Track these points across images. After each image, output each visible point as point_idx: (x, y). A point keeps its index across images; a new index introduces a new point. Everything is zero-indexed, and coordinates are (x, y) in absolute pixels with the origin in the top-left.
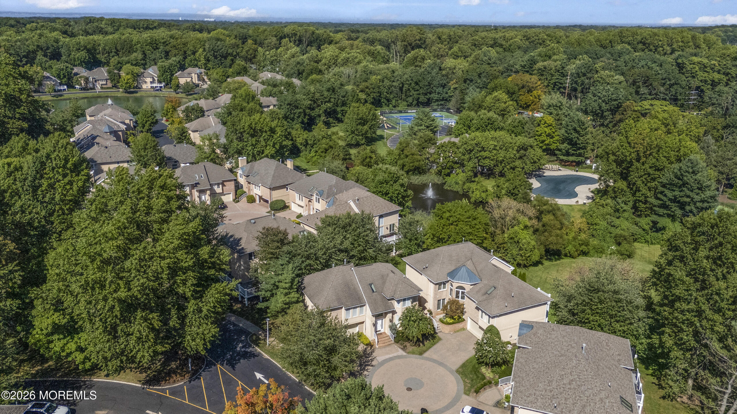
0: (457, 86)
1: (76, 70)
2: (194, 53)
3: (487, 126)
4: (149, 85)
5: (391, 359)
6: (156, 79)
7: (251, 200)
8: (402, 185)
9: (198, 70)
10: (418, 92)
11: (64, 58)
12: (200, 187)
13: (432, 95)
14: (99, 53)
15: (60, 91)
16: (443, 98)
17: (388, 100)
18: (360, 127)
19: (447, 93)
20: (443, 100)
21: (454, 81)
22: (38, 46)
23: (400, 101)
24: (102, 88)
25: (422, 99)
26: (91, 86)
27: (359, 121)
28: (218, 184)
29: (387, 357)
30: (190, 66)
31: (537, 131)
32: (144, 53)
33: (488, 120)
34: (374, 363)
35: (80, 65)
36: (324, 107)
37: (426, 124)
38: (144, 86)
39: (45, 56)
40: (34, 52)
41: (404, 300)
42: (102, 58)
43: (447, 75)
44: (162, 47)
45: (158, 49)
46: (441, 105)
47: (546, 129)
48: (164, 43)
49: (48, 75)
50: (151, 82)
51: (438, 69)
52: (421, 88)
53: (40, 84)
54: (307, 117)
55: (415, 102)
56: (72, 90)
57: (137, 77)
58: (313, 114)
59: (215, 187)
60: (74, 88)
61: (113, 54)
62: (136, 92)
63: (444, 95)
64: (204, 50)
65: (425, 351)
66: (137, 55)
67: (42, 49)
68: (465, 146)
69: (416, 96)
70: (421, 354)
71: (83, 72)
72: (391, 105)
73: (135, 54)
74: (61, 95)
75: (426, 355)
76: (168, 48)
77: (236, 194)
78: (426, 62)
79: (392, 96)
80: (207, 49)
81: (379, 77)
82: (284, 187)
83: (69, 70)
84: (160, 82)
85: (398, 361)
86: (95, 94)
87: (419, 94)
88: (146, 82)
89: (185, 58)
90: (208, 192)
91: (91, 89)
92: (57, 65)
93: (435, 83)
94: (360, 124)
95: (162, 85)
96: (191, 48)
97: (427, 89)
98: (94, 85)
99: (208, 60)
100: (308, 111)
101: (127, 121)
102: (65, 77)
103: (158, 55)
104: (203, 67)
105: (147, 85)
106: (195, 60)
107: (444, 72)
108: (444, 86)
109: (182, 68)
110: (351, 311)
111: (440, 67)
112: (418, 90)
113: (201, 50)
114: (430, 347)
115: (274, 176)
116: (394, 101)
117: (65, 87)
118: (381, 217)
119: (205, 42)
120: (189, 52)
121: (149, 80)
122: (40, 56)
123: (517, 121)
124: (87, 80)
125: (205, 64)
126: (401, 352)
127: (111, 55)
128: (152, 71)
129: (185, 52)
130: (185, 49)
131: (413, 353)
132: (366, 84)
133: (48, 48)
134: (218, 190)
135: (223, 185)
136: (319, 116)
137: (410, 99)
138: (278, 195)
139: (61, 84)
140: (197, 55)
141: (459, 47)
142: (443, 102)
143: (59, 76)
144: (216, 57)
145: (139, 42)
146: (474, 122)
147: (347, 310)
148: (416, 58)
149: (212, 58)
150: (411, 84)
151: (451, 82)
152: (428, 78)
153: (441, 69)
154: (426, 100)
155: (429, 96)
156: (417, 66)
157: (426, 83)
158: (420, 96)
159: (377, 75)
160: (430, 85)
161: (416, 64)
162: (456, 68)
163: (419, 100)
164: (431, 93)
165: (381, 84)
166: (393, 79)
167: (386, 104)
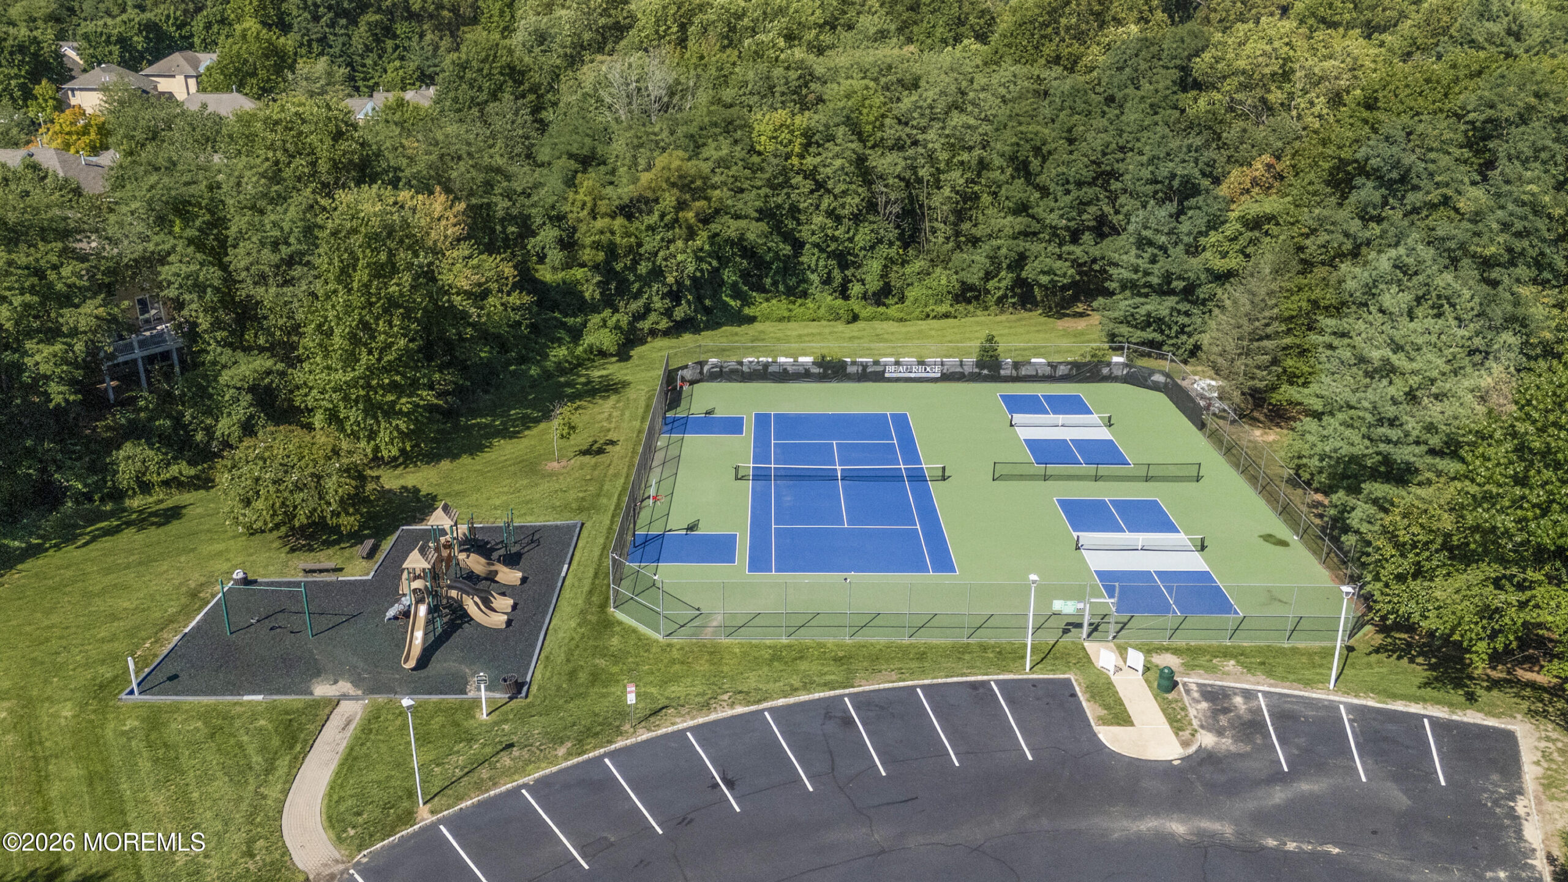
0: (1271, 204)
10: (1019, 222)
13: (1110, 248)
16: (1168, 277)
17: (843, 259)
19: (1195, 248)
20: (1164, 290)
21: (1258, 172)
25: (1050, 262)
43: (1210, 129)
46: (1150, 321)
51: (1166, 79)
52: (1044, 191)
55: (1006, 278)
63: (1178, 261)
69: (1006, 248)
72: (856, 289)
78: (1113, 33)
79: (863, 236)
81: (801, 121)
87: (1026, 234)
93: (1133, 169)
97: (1082, 205)
107: (1200, 104)
111: (1185, 69)
112: (1022, 209)
116: (874, 266)
137: (978, 260)
142: (1161, 307)
150: (983, 165)
151: (1236, 176)
152: (1095, 140)
153: (1188, 83)
154: (1066, 272)
155: (1087, 248)
156: (1057, 60)
157: (1079, 168)
158: (1035, 247)
159: (804, 107)
160: (1104, 177)
161: (1049, 49)
162: (1286, 75)
163: (1029, 272)
164: (1103, 229)
165: (810, 161)
166: (892, 131)
167: (827, 281)
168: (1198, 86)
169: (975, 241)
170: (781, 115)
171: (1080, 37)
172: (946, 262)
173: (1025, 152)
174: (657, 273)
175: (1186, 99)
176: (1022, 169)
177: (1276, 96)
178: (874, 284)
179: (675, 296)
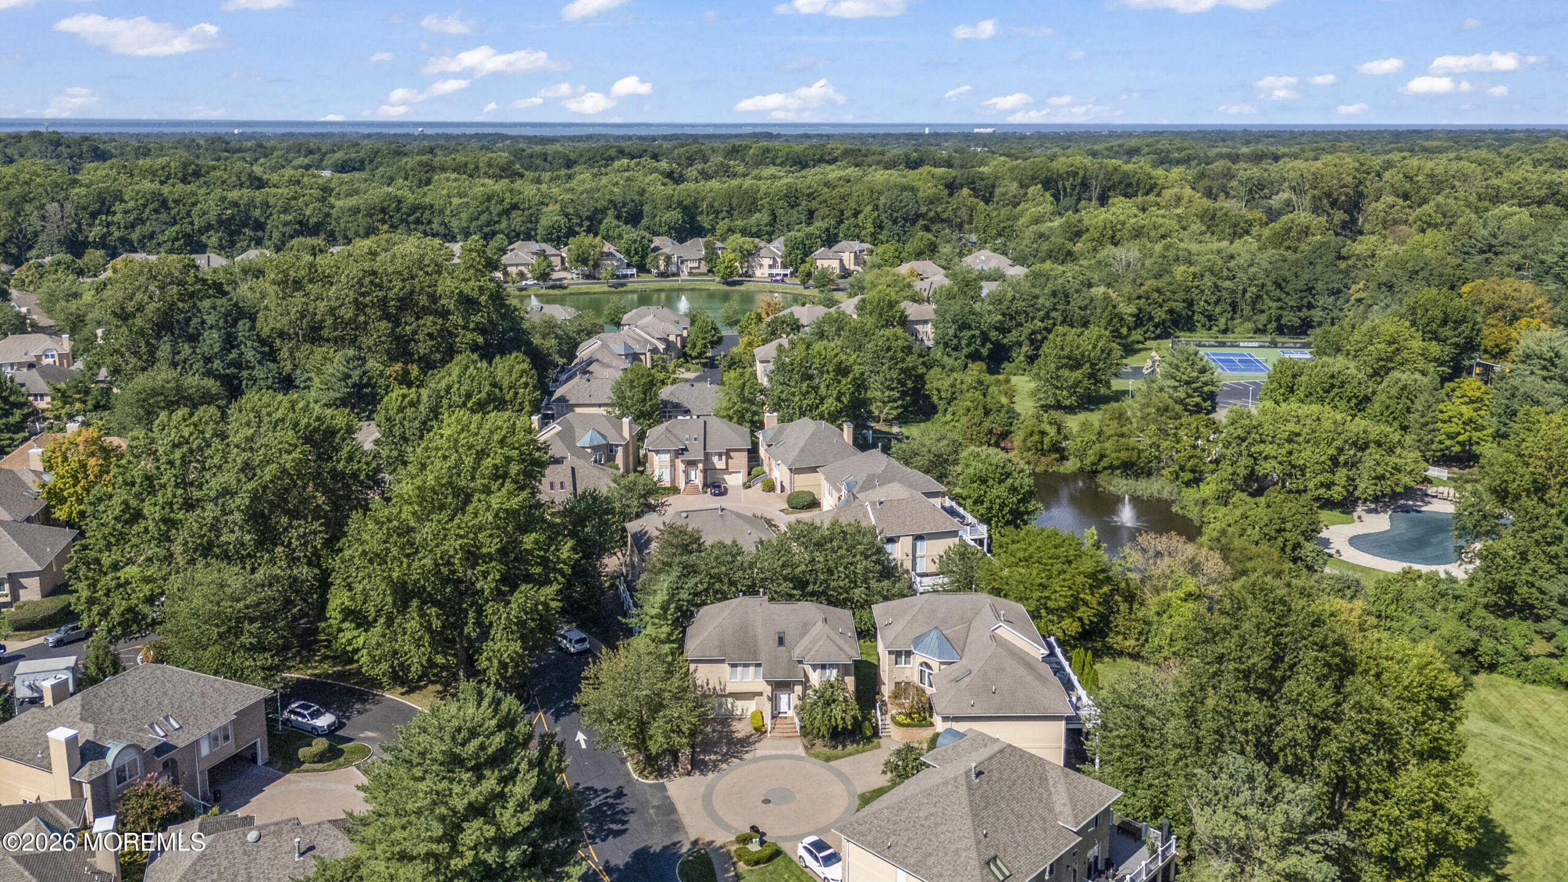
0: (1365, 295)
1: (657, 241)
2: (856, 214)
3: (1328, 392)
4: (766, 271)
5: (777, 757)
6: (779, 260)
7: (770, 487)
8: (1013, 490)
9: (856, 245)
10: (1279, 304)
11: (645, 221)
12: (688, 456)
13: (1313, 312)
14: (701, 213)
15: (625, 276)
16: (1333, 319)
17: (1210, 318)
18: (1065, 373)
19: (1341, 310)
20: (1332, 324)
21: (1361, 285)
22: (611, 201)
23: (1238, 321)
24: (690, 274)
25: (1291, 318)
26: (674, 269)
27: (1065, 361)
28: (720, 455)
29: (774, 752)
30: (846, 237)
31: (1442, 412)
32: (774, 215)
33: (1333, 377)
34: (745, 756)
35: (668, 233)
36: (1029, 327)
37: (1185, 377)
38: (758, 273)
39: (618, 217)
40: (604, 211)
41: (823, 667)
42: (705, 221)
43: (1346, 272)
44: (804, 203)
45: (797, 205)
47: (1464, 409)
48: (809, 195)
49: (612, 249)
50: (770, 267)
51: (1332, 256)
52: (1288, 294)
53: (596, 266)
54: (988, 345)
55: (1274, 325)
56: (644, 277)
57: (748, 255)
58: (1005, 341)
59: (715, 459)
60: (649, 272)
61: (724, 214)
62: (740, 283)
63: (1336, 314)
64: (876, 208)
65: (837, 758)
66: (761, 218)
67: (615, 206)
68: (1231, 429)
69: (1275, 312)
70: (828, 759)
71: (666, 245)
72: (1215, 329)
73: (758, 215)
74: (623, 285)
75: (833, 763)
76: (814, 204)
77: (749, 474)
78: (1309, 239)
79: (1218, 310)
80: (881, 207)
81: (1193, 269)
82: (813, 470)
83: (645, 242)
84: (784, 266)
85: (785, 762)
86: (675, 285)
87: (1281, 308)
88: (761, 265)
89: (841, 222)
90: (700, 466)
91: (674, 275)
92: (630, 234)
93: (1320, 286)
94: (1065, 366)
95: (788, 272)
96: (853, 205)
97: (1302, 298)
98: (678, 268)
99: (881, 227)
100: (993, 334)
101: (672, 338)
102: (637, 253)
103: (796, 215)
104: (869, 239)
105: (762, 272)
106: (857, 226)
107: (1343, 264)
108: (1336, 293)
109: (830, 240)
110: (739, 669)
111: (1339, 254)
112: (1279, 300)
113: (869, 208)
114: (850, 754)
115: (802, 450)
116: (1223, 320)
117: (634, 271)
118: (919, 538)
119: (880, 193)
120: (848, 213)
121: (767, 262)
122: (609, 220)
123: (1400, 384)
124: (668, 259)
125: (873, 235)
126: (801, 751)
127: (721, 216)
128: (777, 246)
129: (842, 212)
130: (843, 207)
131: (817, 756)
132: (1161, 283)
133: (625, 205)
134: (720, 464)
135: (729, 457)
136: (1020, 344)
137: (1263, 319)
138: (804, 483)
139: (629, 266)
140: (861, 216)
141: (1438, 206)
143: (628, 252)
144: (895, 222)
145: (767, 194)
146: (1304, 378)
147: (734, 666)
148: (1288, 230)
149: (888, 223)
150: (1263, 285)
151: (1354, 287)
152: (1306, 276)
153: (1340, 257)
154: (1297, 322)
155: (1304, 313)
156: (1289, 248)
157: (1301, 285)
158: (1285, 313)
159: (1191, 264)
160: (1310, 289)
161: (1286, 244)
162: (1374, 256)
163: (1283, 321)
164: (1310, 306)
165: (1196, 283)
166: (1225, 273)
167: (1204, 326)
168: (1344, 258)
169: (1263, 312)
170: (1183, 268)
171: (1299, 240)
172: (1249, 319)
173: (1280, 281)
174: (1151, 318)
175: (1339, 263)
176: (1278, 286)
177: (1369, 263)
178: (1222, 327)
179: (1156, 326)
